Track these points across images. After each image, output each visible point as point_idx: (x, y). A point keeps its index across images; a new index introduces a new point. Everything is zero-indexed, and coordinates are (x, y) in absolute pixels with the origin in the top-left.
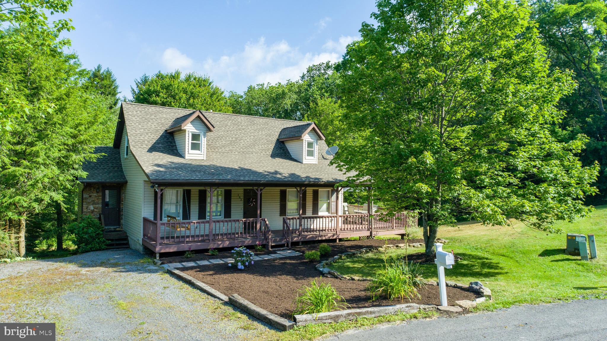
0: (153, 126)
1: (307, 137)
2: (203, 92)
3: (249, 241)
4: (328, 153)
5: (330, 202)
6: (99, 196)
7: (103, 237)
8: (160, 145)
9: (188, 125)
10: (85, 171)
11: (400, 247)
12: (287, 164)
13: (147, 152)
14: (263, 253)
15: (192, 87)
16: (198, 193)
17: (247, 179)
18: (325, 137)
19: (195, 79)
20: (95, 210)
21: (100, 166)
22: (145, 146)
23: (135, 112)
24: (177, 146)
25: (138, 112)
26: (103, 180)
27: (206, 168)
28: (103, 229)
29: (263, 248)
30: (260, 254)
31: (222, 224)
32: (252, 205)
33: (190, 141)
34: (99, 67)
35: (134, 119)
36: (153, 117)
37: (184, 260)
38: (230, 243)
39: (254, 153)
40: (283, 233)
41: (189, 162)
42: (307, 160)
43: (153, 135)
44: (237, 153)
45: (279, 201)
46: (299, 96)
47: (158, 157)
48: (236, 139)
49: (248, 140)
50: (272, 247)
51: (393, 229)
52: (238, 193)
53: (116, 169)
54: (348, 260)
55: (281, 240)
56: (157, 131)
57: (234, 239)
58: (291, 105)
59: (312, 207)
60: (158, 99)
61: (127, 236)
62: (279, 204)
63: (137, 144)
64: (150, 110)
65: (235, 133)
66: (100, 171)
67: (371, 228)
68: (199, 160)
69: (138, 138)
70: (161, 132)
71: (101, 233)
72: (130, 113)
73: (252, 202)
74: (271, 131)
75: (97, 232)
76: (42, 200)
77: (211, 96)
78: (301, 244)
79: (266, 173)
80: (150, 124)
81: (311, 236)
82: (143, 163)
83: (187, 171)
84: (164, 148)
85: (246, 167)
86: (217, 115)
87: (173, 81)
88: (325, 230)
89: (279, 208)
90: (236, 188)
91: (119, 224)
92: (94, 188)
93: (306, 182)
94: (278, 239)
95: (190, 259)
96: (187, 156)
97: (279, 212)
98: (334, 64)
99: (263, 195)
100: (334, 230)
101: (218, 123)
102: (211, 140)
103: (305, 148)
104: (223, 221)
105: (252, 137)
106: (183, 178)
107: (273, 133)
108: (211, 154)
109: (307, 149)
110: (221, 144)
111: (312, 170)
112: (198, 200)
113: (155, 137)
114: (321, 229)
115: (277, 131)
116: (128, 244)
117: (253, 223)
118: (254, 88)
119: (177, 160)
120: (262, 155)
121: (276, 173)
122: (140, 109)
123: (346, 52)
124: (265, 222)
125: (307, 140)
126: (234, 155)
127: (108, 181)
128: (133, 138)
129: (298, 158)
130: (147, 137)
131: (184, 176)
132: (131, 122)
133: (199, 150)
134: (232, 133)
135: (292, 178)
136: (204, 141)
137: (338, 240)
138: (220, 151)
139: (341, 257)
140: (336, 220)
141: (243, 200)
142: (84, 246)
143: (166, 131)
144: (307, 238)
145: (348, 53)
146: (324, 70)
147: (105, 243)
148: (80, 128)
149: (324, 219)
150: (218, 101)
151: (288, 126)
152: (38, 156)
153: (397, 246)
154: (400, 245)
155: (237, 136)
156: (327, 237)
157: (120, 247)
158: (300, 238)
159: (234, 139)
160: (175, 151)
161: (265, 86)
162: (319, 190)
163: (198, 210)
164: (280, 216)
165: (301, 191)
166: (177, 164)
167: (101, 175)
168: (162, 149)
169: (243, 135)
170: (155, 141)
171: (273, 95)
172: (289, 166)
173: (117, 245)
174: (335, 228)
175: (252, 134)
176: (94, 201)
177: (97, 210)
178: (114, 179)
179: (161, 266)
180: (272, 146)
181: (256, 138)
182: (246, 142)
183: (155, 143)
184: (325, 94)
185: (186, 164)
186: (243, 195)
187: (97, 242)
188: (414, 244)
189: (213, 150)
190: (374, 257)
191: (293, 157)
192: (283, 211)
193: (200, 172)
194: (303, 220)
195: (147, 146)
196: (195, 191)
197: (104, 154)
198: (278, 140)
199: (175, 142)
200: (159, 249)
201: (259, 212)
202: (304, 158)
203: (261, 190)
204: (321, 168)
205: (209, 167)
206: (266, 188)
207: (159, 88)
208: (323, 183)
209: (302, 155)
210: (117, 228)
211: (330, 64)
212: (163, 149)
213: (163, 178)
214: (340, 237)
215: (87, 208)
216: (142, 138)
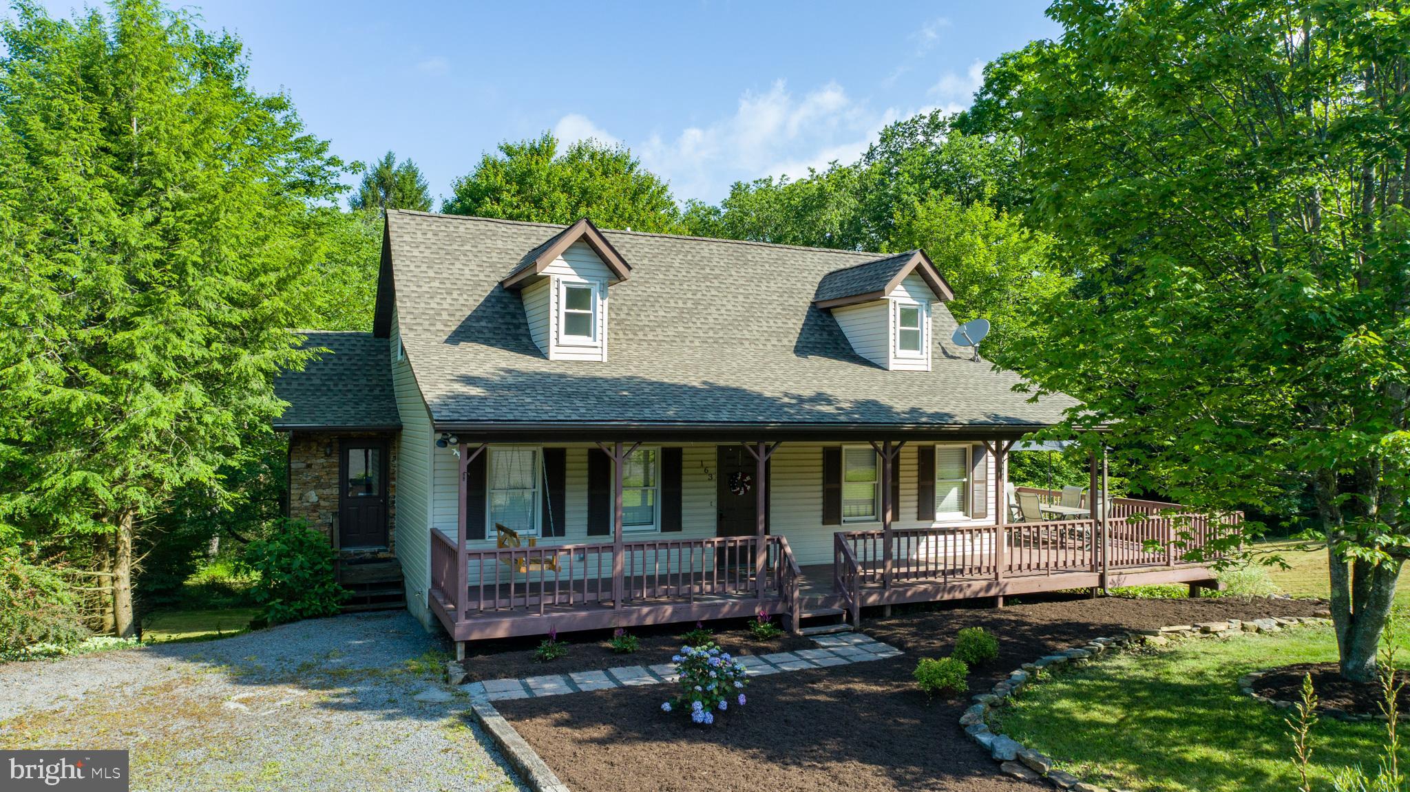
0: (467, 271)
1: (899, 295)
2: (611, 187)
3: (734, 604)
4: (959, 339)
5: (968, 482)
6: (330, 467)
7: (334, 580)
8: (483, 324)
9: (554, 263)
10: (282, 398)
11: (1215, 633)
12: (841, 372)
13: (446, 342)
14: (774, 645)
15: (584, 174)
16: (585, 458)
17: (724, 416)
18: (952, 291)
19: (592, 157)
20: (322, 503)
21: (336, 385)
22: (442, 327)
23: (419, 234)
24: (531, 327)
25: (430, 235)
26: (338, 424)
27: (606, 386)
28: (336, 557)
29: (775, 627)
30: (768, 651)
31: (650, 553)
32: (742, 493)
33: (563, 309)
34: (389, 159)
35: (416, 253)
36: (468, 247)
37: (532, 668)
38: (674, 613)
39: (746, 343)
40: (836, 580)
41: (558, 371)
42: (901, 360)
43: (465, 296)
44: (697, 344)
45: (821, 481)
46: (860, 201)
47: (471, 356)
48: (697, 303)
49: (730, 307)
50: (804, 623)
51: (1168, 564)
52: (701, 456)
53: (377, 392)
54: (1060, 686)
55: (829, 602)
56: (477, 284)
57: (689, 598)
58: (842, 225)
59: (916, 498)
60: (498, 208)
61: (402, 576)
62: (820, 488)
63: (418, 321)
64: (462, 229)
65: (694, 287)
66: (336, 398)
67: (1103, 564)
68: (589, 362)
69: (423, 305)
70: (488, 289)
71: (329, 568)
72: (407, 238)
73: (742, 484)
74: (793, 280)
75: (318, 567)
76: (160, 482)
77: (634, 199)
78: (888, 612)
79: (786, 400)
80: (458, 265)
81: (923, 587)
82: (423, 373)
83: (548, 394)
84: (493, 331)
85: (722, 383)
86: (642, 240)
87: (537, 163)
88: (962, 571)
89: (821, 501)
90: (692, 443)
91: (385, 540)
92: (319, 444)
93: (908, 427)
94: (820, 598)
95: (553, 665)
96: (554, 353)
97: (821, 513)
98: (953, 118)
99: (772, 463)
100: (988, 569)
101: (646, 261)
102: (625, 308)
103: (895, 328)
104: (653, 546)
105: (741, 298)
106: (532, 415)
107: (799, 285)
108: (624, 346)
109: (899, 328)
110: (652, 318)
111: (916, 388)
112: (586, 480)
113: (470, 302)
114: (950, 567)
115: (810, 279)
116: (402, 598)
117: (743, 549)
118: (748, 186)
119: (526, 364)
120: (769, 347)
121: (820, 398)
122: (433, 227)
123: (983, 84)
124: (782, 547)
125: (899, 301)
126: (691, 348)
127: (350, 424)
128: (408, 304)
129: (876, 355)
130: (448, 300)
131: (536, 411)
132: (408, 263)
133: (589, 335)
134: (685, 287)
135: (861, 414)
136: (601, 309)
137: (1001, 600)
138: (650, 337)
139: (1033, 672)
140: (993, 541)
141: (715, 477)
142: (279, 607)
143: (501, 283)
144: (909, 593)
145: (989, 84)
146: (924, 133)
147: (339, 598)
148: (263, 279)
149: (959, 536)
150: (652, 209)
151: (842, 267)
152: (132, 357)
153: (1205, 631)
154: (1215, 626)
155: (699, 296)
156: (968, 593)
157: (382, 605)
158: (887, 594)
159: (689, 305)
160: (525, 340)
161: (774, 183)
162: (938, 446)
163: (586, 508)
164: (824, 523)
165: (889, 451)
166: (521, 374)
167: (335, 408)
168: (488, 335)
169: (714, 293)
170: (469, 313)
171: (796, 201)
172: (848, 379)
173: (375, 600)
174: (993, 564)
175: (741, 291)
176: (319, 478)
177: (327, 504)
178: (368, 421)
179: (460, 689)
180: (796, 324)
181: (752, 299)
182: (723, 311)
183: (469, 318)
184: (932, 192)
185: (549, 375)
186: (715, 463)
187: (316, 593)
188: (1258, 622)
189: (631, 336)
190: (1142, 673)
191: (857, 351)
192: (832, 510)
193: (585, 396)
194: (895, 540)
195: (446, 325)
196: (577, 453)
197: (324, 349)
198: (814, 305)
199: (524, 315)
200: (464, 629)
201: (761, 517)
202: (891, 355)
203: (768, 450)
204: (944, 382)
205: (615, 383)
206: (783, 443)
207: (499, 181)
208: (956, 428)
209: (887, 345)
210: (379, 551)
211: (941, 119)
212: (491, 335)
213: (474, 416)
214: (1010, 591)
215: (300, 499)
216: (434, 305)
